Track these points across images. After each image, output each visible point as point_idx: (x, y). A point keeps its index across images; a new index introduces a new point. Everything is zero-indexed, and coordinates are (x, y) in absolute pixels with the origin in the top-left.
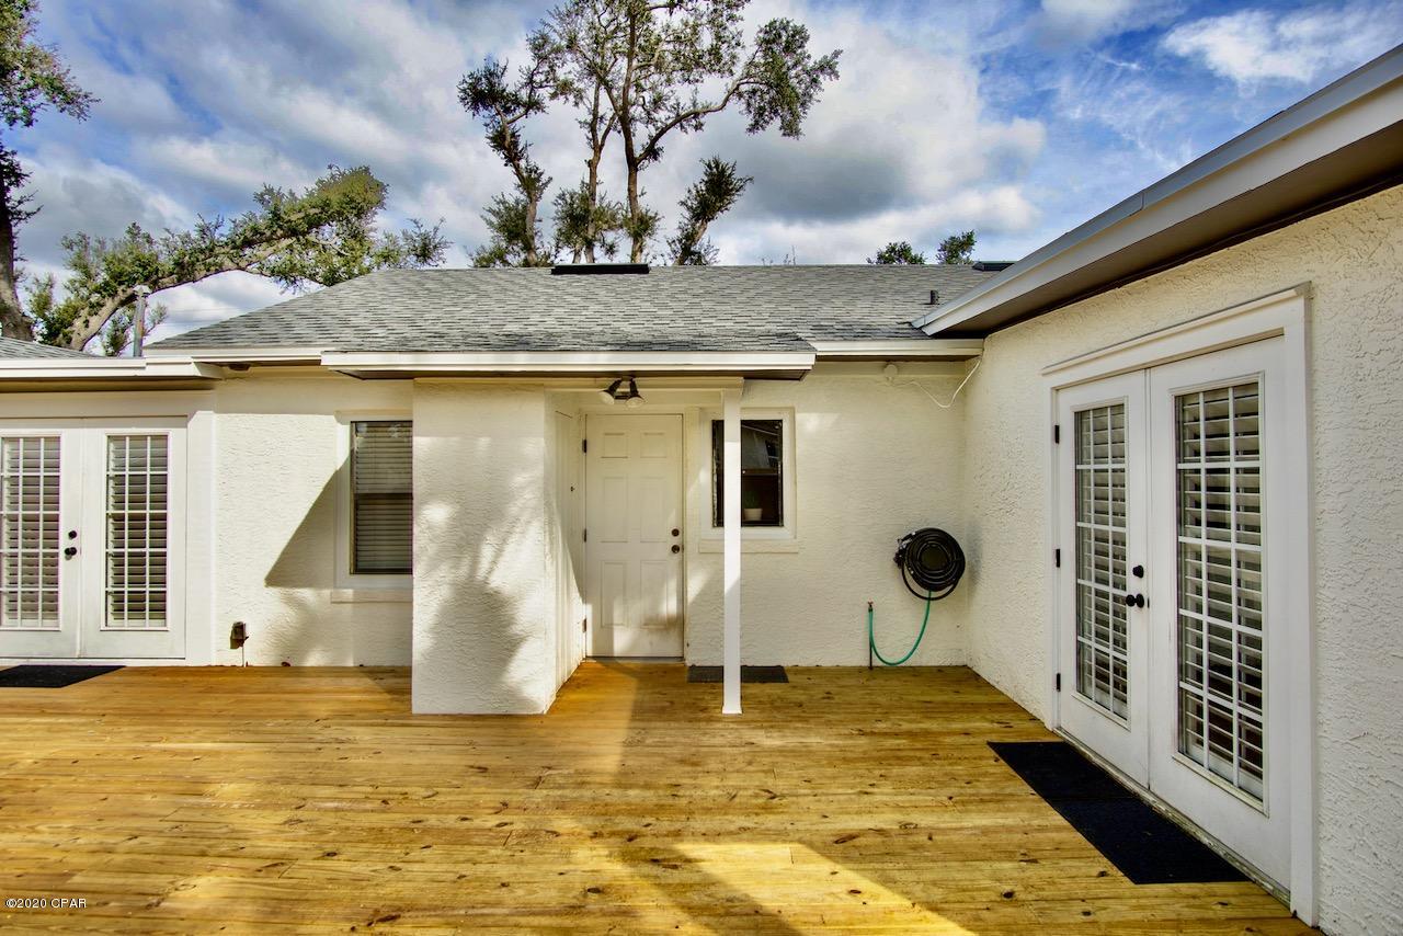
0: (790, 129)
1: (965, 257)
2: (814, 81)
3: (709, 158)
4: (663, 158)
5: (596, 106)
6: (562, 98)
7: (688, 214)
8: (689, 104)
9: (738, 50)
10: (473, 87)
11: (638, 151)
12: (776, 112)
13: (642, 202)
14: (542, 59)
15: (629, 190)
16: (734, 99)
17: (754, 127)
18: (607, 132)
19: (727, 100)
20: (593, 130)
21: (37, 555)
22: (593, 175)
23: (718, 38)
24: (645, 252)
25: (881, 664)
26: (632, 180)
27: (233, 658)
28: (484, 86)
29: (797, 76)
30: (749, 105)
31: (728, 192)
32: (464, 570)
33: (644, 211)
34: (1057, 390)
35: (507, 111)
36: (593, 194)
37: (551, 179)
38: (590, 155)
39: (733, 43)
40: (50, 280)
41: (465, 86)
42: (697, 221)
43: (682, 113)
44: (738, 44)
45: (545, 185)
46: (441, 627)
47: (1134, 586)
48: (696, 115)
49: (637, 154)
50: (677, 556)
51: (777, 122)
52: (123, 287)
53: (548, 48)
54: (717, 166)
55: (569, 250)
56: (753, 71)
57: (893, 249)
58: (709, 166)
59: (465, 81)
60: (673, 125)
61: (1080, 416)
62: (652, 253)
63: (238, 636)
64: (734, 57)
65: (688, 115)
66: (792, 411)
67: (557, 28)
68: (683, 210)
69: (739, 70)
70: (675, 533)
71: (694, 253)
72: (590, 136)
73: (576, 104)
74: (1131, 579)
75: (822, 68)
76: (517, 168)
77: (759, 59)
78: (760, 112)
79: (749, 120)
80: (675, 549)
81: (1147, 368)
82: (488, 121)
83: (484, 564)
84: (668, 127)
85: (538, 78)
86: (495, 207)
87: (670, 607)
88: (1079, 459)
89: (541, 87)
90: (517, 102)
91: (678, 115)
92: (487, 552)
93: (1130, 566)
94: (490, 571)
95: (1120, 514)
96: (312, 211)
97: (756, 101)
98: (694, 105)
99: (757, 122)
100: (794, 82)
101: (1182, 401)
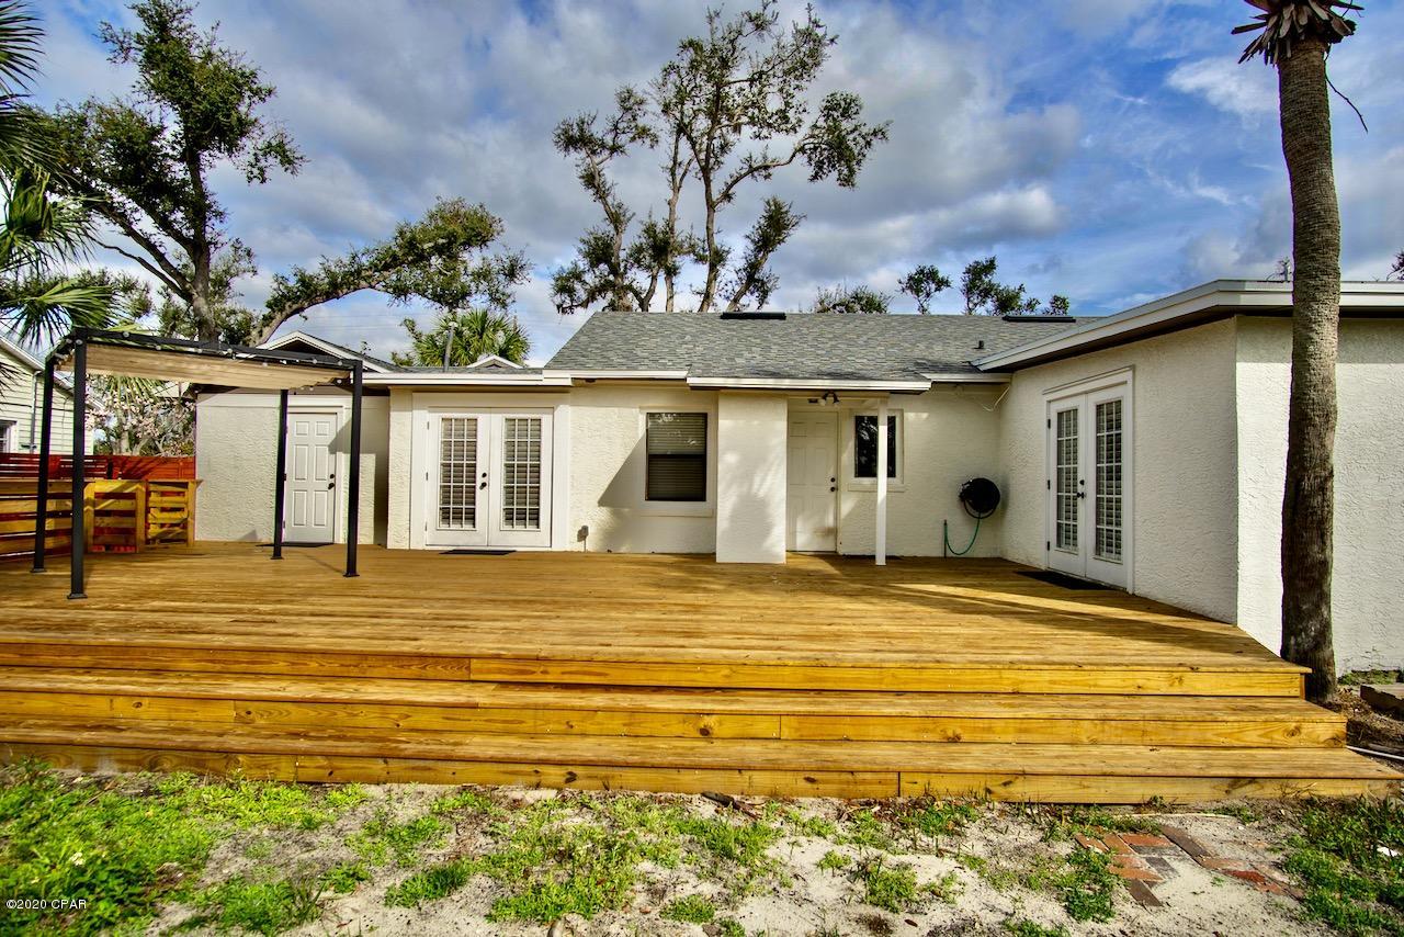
0: (847, 181)
1: (987, 280)
2: (869, 144)
3: (769, 197)
4: (735, 200)
5: (676, 153)
6: (639, 141)
7: (752, 247)
8: (760, 158)
9: (804, 116)
10: (566, 132)
11: (716, 195)
12: (834, 166)
13: (717, 240)
14: (627, 110)
15: (707, 228)
16: (798, 155)
17: (815, 177)
18: (684, 175)
19: (794, 156)
20: (673, 174)
21: (462, 487)
22: (672, 212)
23: (787, 104)
24: (719, 280)
25: (952, 555)
26: (710, 220)
27: (578, 547)
28: (575, 132)
29: (855, 139)
30: (810, 159)
31: (786, 227)
32: (745, 489)
33: (719, 247)
34: (1050, 402)
35: (594, 152)
36: (672, 229)
37: (634, 214)
38: (670, 195)
39: (801, 110)
40: (146, 286)
41: (560, 131)
42: (759, 252)
43: (755, 166)
44: (804, 111)
45: (629, 220)
46: (734, 517)
47: (1080, 489)
48: (766, 168)
49: (714, 199)
50: (833, 494)
51: (835, 174)
52: (289, 303)
53: (632, 101)
54: (776, 204)
55: (647, 274)
56: (816, 132)
57: (922, 271)
58: (768, 203)
59: (559, 127)
60: (745, 175)
61: (1060, 415)
62: (724, 281)
63: (583, 534)
64: (800, 121)
65: (760, 167)
66: (902, 411)
67: (655, 95)
68: (748, 242)
69: (804, 131)
70: (833, 480)
71: (758, 281)
72: (670, 178)
73: (652, 147)
74: (1080, 486)
75: (875, 133)
76: (606, 204)
77: (821, 123)
78: (820, 165)
79: (811, 171)
80: (833, 489)
81: (1086, 393)
82: (580, 162)
83: (756, 486)
84: (742, 177)
85: (621, 126)
86: (586, 238)
87: (830, 521)
88: (1059, 435)
89: (624, 133)
90: (603, 146)
91: (750, 166)
92: (757, 480)
93: (1079, 481)
94: (758, 490)
95: (1075, 459)
96: (441, 241)
97: (815, 158)
98: (765, 158)
99: (817, 173)
100: (851, 144)
101: (1099, 407)
